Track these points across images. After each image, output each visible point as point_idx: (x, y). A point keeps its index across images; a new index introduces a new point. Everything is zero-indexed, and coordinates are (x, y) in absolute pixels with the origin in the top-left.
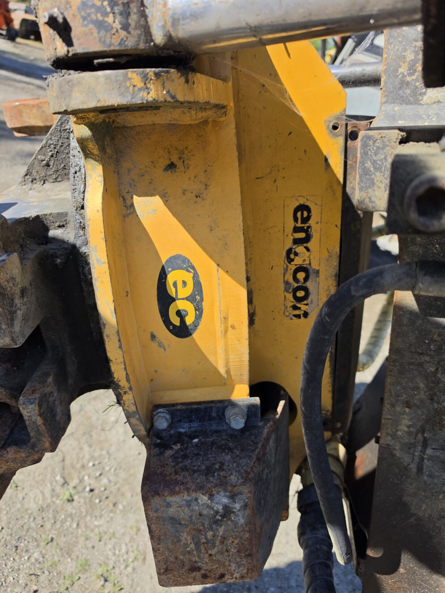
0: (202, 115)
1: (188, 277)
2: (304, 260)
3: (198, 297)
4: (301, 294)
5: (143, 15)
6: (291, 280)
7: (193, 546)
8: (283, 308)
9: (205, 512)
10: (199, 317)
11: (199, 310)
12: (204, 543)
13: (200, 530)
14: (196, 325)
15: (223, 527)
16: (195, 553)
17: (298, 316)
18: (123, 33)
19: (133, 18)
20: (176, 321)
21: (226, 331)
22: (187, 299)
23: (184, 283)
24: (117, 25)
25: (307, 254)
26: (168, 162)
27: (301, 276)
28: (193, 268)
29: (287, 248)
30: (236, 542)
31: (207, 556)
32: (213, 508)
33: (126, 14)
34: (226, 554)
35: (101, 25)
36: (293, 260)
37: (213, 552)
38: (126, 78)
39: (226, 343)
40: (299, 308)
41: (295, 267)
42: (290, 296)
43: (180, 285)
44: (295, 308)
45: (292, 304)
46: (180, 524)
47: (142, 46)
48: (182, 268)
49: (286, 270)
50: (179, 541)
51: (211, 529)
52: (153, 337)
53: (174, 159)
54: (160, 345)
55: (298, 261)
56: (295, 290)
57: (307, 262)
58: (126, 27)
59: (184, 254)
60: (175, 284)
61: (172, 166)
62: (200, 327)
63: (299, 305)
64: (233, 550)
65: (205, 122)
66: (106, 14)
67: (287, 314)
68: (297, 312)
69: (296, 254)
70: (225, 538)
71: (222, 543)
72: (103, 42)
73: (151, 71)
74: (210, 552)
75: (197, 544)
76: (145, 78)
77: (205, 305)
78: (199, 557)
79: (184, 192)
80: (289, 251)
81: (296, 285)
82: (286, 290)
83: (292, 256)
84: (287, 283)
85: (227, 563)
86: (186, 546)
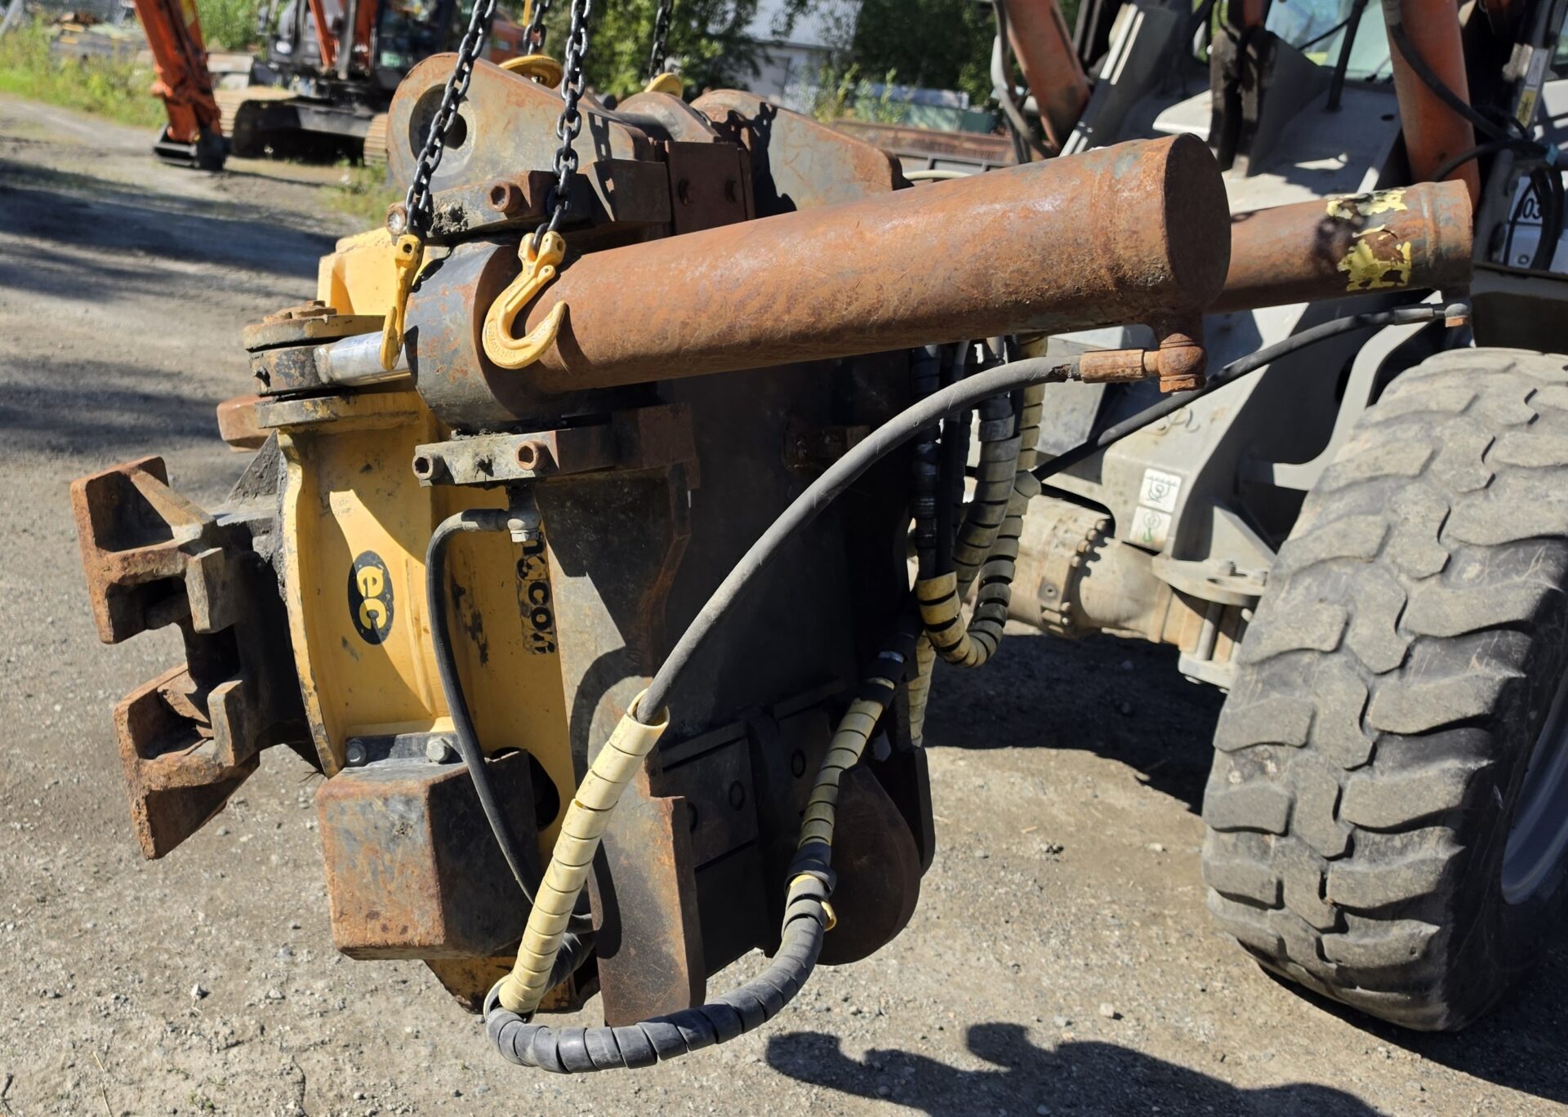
0: (398, 420)
1: (377, 573)
2: (540, 575)
3: (388, 596)
4: (541, 618)
5: (314, 367)
6: (527, 600)
7: (369, 875)
8: (521, 637)
9: (380, 824)
10: (390, 618)
11: (390, 610)
12: (382, 872)
13: (377, 852)
14: (387, 627)
15: (401, 848)
16: (372, 887)
17: (542, 650)
18: (301, 379)
19: (307, 369)
20: (366, 623)
21: (419, 636)
22: (377, 597)
23: (375, 581)
24: (297, 374)
25: (542, 566)
26: (364, 464)
27: (539, 594)
28: (383, 564)
29: (518, 559)
30: (417, 872)
31: (386, 893)
32: (387, 818)
33: (303, 367)
34: (406, 891)
35: (287, 375)
36: (526, 574)
37: (392, 887)
38: (302, 405)
39: (421, 651)
40: (542, 639)
41: (529, 584)
42: (529, 622)
43: (370, 582)
44: (537, 638)
45: (532, 633)
46: (355, 840)
47: (313, 385)
48: (372, 565)
49: (520, 587)
50: (355, 867)
51: (388, 849)
52: (345, 642)
53: (370, 461)
54: (353, 653)
55: (533, 575)
56: (534, 614)
57: (544, 577)
58: (302, 375)
59: (374, 550)
60: (365, 582)
61: (368, 468)
62: (392, 631)
63: (541, 634)
64: (415, 886)
65: (401, 426)
66: (290, 369)
67: (528, 646)
68: (540, 644)
69: (529, 567)
70: (403, 865)
71: (402, 873)
72: (288, 384)
73: (318, 400)
74: (389, 888)
75: (374, 873)
76: (315, 404)
77: (396, 604)
78: (377, 894)
79: (378, 491)
80: (521, 564)
81: (534, 607)
82: (523, 613)
83: (525, 569)
84: (522, 604)
85: (409, 908)
86: (362, 875)
